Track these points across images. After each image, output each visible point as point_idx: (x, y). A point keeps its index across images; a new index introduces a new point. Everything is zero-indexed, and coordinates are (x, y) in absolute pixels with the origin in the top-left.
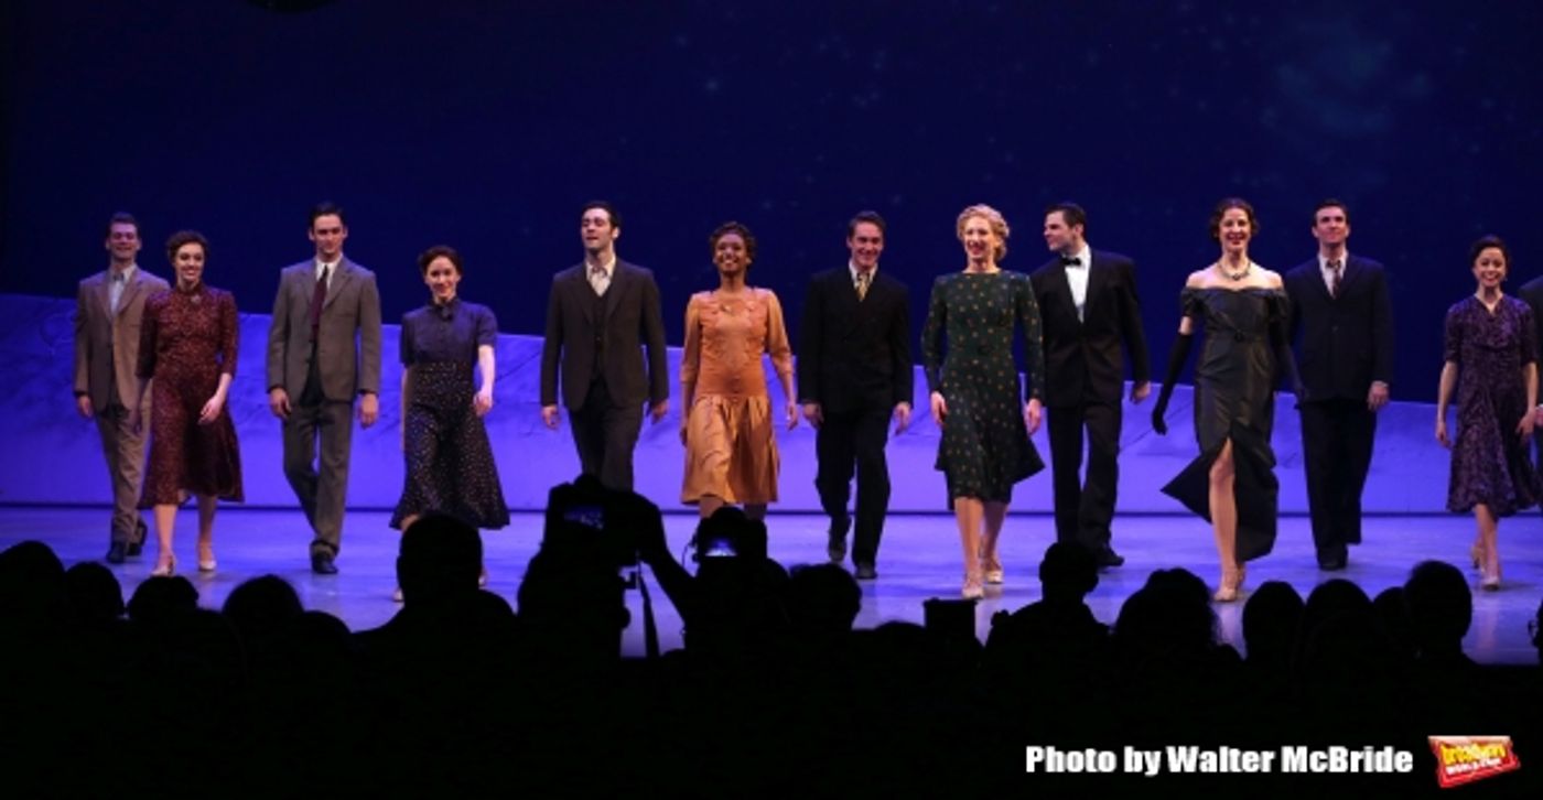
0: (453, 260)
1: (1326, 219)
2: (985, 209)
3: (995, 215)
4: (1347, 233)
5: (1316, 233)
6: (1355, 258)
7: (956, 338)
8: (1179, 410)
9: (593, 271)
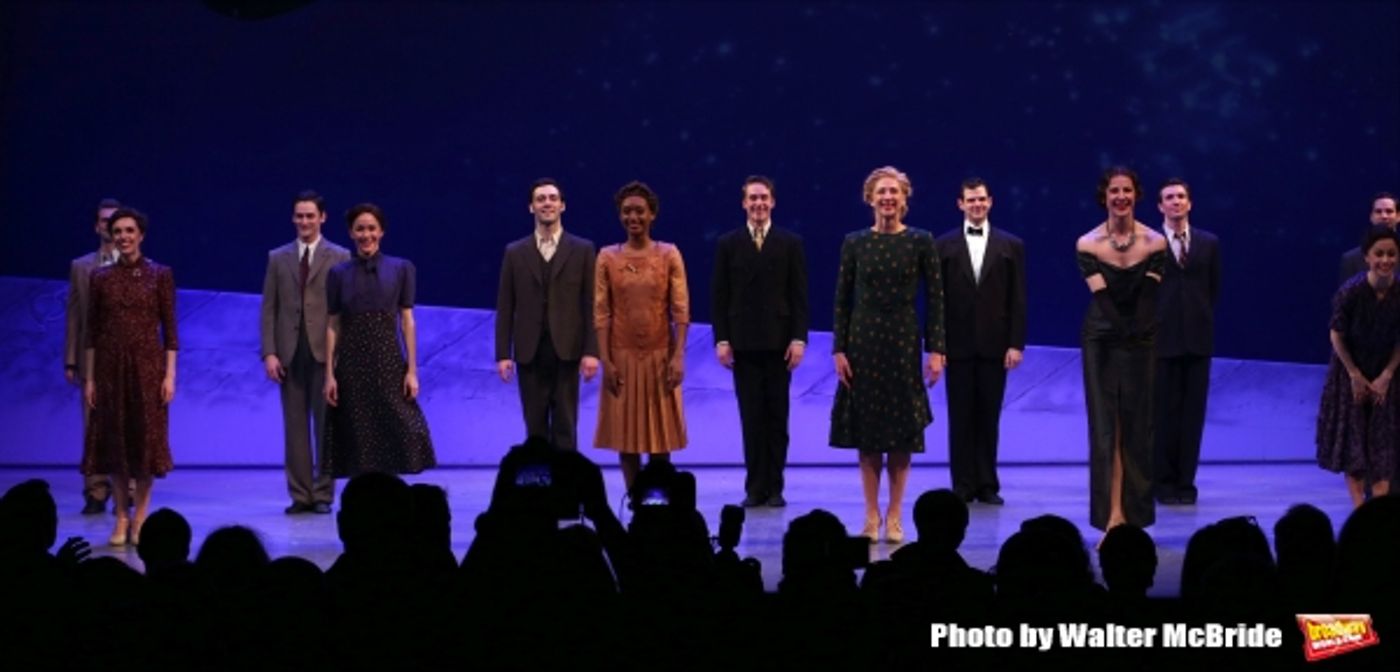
0: (378, 217)
1: (1170, 197)
2: (892, 170)
3: (902, 176)
4: (1189, 207)
5: (1162, 209)
6: (1196, 231)
7: (862, 294)
8: (1057, 370)
9: (543, 240)
